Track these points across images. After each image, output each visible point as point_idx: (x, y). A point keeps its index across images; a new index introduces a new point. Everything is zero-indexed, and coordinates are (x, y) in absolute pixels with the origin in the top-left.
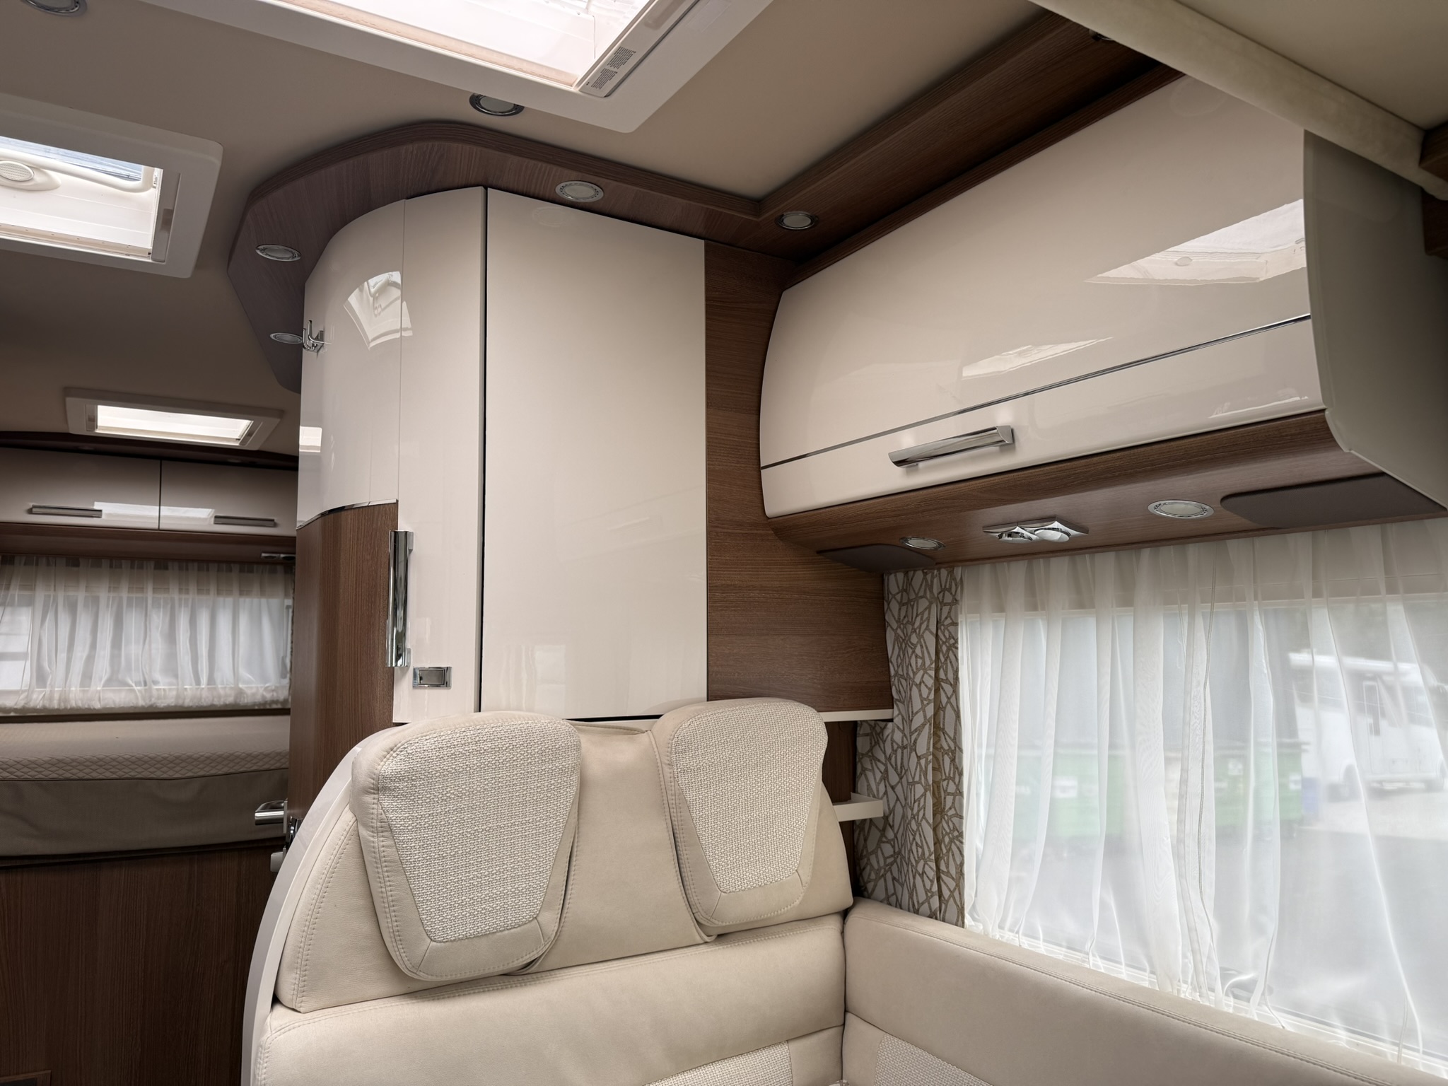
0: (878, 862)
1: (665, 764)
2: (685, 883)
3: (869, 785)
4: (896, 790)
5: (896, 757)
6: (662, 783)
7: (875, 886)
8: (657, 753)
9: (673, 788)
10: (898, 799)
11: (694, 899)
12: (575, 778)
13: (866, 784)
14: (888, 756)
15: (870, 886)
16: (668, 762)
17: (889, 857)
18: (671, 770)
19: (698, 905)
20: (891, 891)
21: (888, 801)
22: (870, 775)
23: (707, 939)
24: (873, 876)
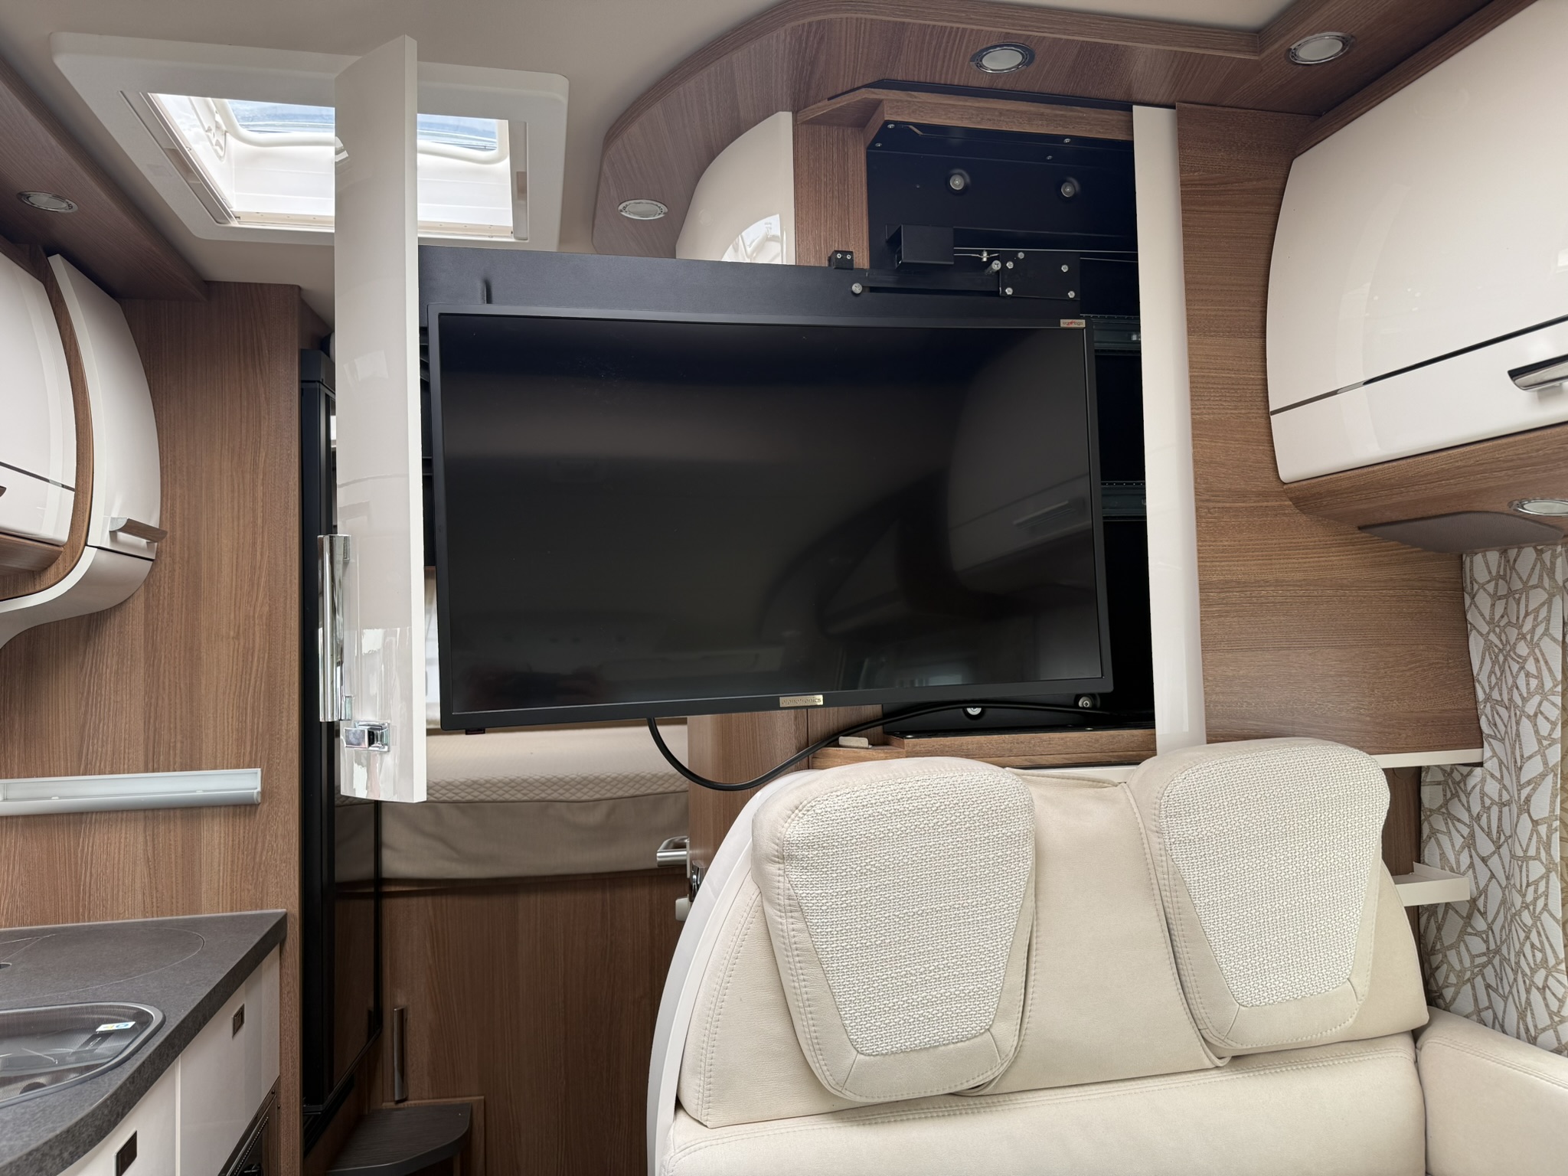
0: (1461, 962)
1: (1152, 831)
2: (1187, 990)
3: (1443, 855)
4: (1488, 863)
5: (1489, 818)
6: (1148, 856)
7: (1457, 993)
8: (1138, 815)
9: (1165, 864)
10: (1493, 876)
11: (1200, 1012)
12: (1029, 848)
13: (1437, 852)
14: (1475, 816)
15: (1448, 993)
16: (1155, 829)
17: (1479, 956)
18: (1161, 840)
19: (1207, 1020)
20: (1484, 1002)
21: (1476, 878)
22: (1444, 840)
23: (1219, 1063)
24: (1453, 979)
